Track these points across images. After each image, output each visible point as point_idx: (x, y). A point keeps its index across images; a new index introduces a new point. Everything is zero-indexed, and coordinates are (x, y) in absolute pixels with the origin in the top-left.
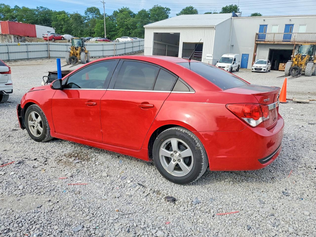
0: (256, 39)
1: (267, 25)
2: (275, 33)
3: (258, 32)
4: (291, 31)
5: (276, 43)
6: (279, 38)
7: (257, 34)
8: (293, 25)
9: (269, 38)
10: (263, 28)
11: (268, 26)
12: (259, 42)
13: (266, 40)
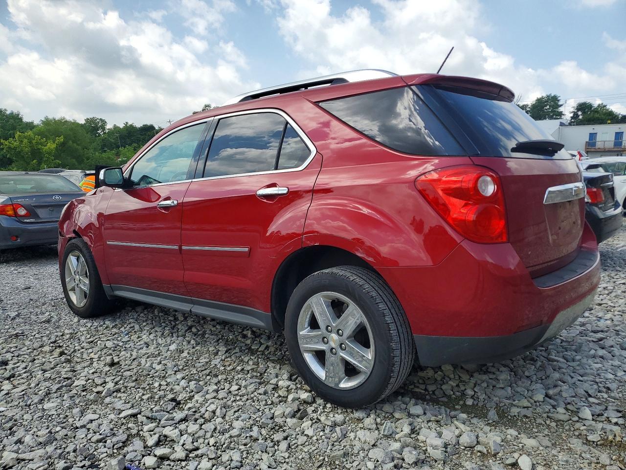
0: (586, 146)
1: (596, 133)
2: (605, 141)
3: (588, 140)
4: (621, 137)
5: (606, 150)
6: (610, 145)
7: (587, 142)
8: (623, 133)
9: (599, 145)
10: (593, 136)
11: (598, 134)
12: (589, 150)
13: (597, 147)
